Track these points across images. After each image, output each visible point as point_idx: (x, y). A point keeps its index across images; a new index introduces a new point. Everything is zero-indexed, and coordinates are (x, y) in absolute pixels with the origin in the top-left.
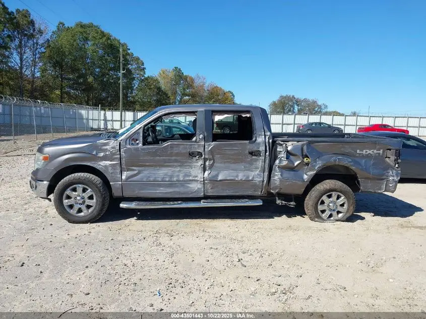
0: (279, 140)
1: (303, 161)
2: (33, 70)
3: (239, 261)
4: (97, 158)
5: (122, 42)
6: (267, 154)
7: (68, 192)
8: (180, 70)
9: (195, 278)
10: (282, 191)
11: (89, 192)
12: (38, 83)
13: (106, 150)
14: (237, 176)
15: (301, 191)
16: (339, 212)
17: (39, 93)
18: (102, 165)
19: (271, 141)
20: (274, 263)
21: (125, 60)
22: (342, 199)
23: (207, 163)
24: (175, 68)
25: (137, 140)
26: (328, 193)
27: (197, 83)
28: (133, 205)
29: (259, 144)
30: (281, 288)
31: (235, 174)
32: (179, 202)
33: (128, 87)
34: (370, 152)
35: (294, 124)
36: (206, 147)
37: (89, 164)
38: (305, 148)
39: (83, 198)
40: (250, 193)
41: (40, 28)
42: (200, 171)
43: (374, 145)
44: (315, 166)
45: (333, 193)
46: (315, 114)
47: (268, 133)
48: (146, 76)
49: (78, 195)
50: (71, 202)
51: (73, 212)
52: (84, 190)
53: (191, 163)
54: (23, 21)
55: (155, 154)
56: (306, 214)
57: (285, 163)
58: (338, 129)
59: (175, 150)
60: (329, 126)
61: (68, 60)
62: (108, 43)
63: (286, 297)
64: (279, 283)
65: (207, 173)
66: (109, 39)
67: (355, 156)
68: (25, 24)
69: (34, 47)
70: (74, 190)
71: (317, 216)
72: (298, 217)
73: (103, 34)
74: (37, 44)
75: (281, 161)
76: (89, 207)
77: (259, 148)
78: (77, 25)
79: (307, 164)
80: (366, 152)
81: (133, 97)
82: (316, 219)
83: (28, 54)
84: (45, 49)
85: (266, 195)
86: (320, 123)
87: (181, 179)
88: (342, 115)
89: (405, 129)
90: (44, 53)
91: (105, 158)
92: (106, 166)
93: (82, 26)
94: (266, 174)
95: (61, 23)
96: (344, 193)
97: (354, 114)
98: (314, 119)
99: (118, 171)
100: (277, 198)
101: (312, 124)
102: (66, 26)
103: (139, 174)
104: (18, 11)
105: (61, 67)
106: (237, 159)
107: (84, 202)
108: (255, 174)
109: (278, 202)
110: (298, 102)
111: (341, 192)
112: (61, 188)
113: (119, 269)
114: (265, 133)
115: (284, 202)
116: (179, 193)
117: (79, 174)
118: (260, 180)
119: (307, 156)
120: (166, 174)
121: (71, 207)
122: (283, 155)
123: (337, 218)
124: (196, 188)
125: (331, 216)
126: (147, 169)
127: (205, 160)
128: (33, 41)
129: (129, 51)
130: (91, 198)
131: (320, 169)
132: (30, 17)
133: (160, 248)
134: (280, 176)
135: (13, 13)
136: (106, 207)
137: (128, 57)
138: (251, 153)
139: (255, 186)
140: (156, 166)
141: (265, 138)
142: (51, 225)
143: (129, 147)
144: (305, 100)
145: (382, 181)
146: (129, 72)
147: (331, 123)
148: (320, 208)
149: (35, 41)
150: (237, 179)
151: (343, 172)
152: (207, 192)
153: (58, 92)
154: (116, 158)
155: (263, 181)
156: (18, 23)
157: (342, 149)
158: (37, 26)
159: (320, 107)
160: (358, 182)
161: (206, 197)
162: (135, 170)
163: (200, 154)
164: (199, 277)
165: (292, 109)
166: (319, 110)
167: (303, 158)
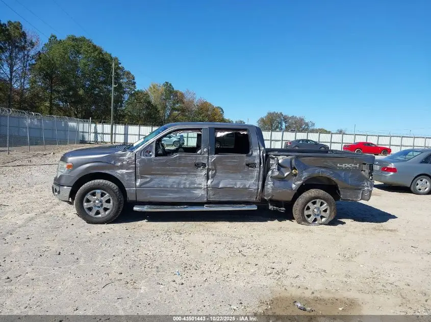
0: (271, 154)
1: (291, 173)
2: (22, 81)
3: (240, 252)
4: (115, 167)
5: (113, 56)
6: (262, 165)
7: (88, 196)
8: (170, 85)
9: (205, 263)
10: (274, 198)
11: (107, 196)
12: (27, 94)
13: (123, 160)
14: (236, 184)
15: (290, 198)
16: (322, 217)
17: (29, 104)
18: (119, 173)
19: (264, 155)
20: (268, 254)
21: (117, 74)
22: (325, 206)
23: (210, 173)
24: (166, 82)
25: (150, 152)
26: (313, 200)
27: (187, 98)
28: (145, 209)
29: (255, 157)
30: (275, 271)
31: (234, 183)
32: (185, 206)
33: (118, 100)
34: (348, 165)
35: (282, 140)
36: (209, 159)
37: (107, 172)
38: (293, 161)
39: (101, 202)
40: (246, 199)
41: (32, 41)
42: (204, 180)
43: (352, 160)
44: (301, 177)
45: (318, 200)
46: (301, 131)
47: (263, 148)
48: (136, 90)
49: (97, 199)
50: (91, 204)
51: (92, 214)
52: (103, 195)
53: (195, 172)
54: (14, 33)
55: (165, 164)
56: (294, 219)
57: (276, 173)
58: (325, 146)
59: (183, 161)
60: (316, 143)
61: (59, 72)
62: (99, 57)
63: (279, 276)
64: (273, 267)
65: (209, 182)
66: (100, 53)
67: (336, 169)
68: (17, 36)
69: (24, 59)
70: (94, 194)
71: (303, 220)
72: (288, 221)
73: (95, 48)
74: (28, 56)
75: (273, 172)
76: (106, 209)
77: (254, 161)
78: (69, 38)
79: (295, 175)
80: (345, 166)
81: (123, 111)
82: (303, 223)
83: (18, 66)
84: (36, 61)
85: (260, 201)
86: (307, 141)
87: (188, 186)
88: (329, 132)
89: (388, 147)
90: (34, 64)
91: (122, 167)
92: (122, 174)
93: (73, 40)
94: (261, 183)
95: (53, 36)
96: (327, 200)
97: (340, 132)
98: (301, 136)
99: (133, 178)
100: (270, 204)
101: (299, 141)
102: (58, 39)
103: (151, 181)
104: (9, 22)
105: (51, 79)
106: (236, 169)
107: (102, 205)
108: (251, 183)
109: (271, 207)
110: (286, 119)
111: (323, 199)
112: (82, 192)
113: (142, 257)
114: (259, 148)
115: (275, 208)
116: (185, 198)
117: (99, 181)
118: (255, 188)
119: (295, 168)
120: (174, 182)
121: (90, 209)
122: (275, 167)
123: (320, 222)
124: (200, 195)
125: (315, 220)
126: (158, 176)
127: (209, 170)
128: (24, 53)
129: (120, 66)
130: (108, 201)
131: (305, 180)
132: (21, 29)
133: (172, 242)
134: (272, 185)
135: (5, 25)
136: (121, 209)
137: (119, 71)
138: (248, 165)
139: (251, 194)
140: (166, 174)
141: (260, 152)
142: (73, 225)
143: (143, 157)
144: (293, 117)
145: (359, 191)
146: (120, 86)
147: (317, 141)
148: (306, 213)
149: (26, 53)
150: (235, 187)
151: (327, 183)
152: (209, 198)
153: (47, 104)
154: (132, 167)
155: (258, 189)
156: (9, 35)
157: (325, 163)
158: (28, 38)
159: (307, 124)
160: (339, 192)
161: (209, 203)
162: (148, 178)
163: (204, 165)
164: (208, 263)
165: (280, 125)
166: (306, 127)
167: (292, 170)
